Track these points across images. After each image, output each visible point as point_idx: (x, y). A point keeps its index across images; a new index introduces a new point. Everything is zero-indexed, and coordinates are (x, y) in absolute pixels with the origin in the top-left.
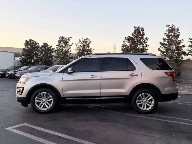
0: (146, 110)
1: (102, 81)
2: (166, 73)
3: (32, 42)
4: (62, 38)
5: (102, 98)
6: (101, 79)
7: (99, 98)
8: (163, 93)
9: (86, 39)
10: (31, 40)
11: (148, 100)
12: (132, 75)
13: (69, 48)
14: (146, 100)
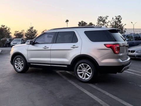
0: (84, 80)
1: (51, 51)
2: (105, 45)
3: (83, 22)
4: (101, 17)
5: (52, 65)
6: (51, 50)
7: (50, 65)
8: (100, 65)
9: (118, 16)
10: (82, 22)
11: (87, 70)
12: (74, 47)
13: (107, 25)
14: (86, 70)
